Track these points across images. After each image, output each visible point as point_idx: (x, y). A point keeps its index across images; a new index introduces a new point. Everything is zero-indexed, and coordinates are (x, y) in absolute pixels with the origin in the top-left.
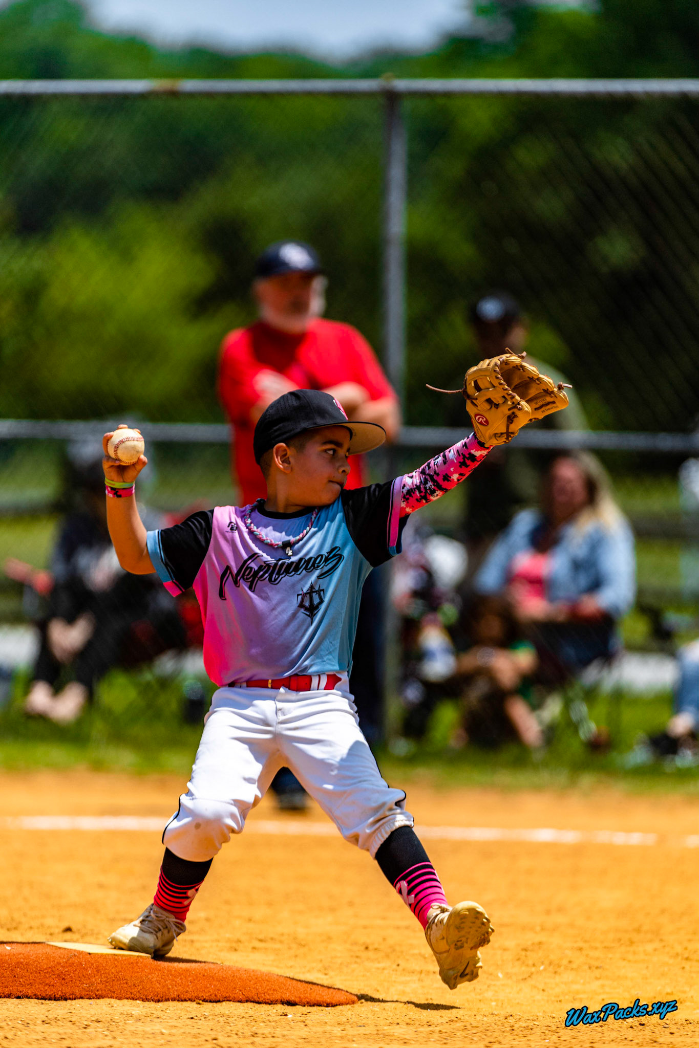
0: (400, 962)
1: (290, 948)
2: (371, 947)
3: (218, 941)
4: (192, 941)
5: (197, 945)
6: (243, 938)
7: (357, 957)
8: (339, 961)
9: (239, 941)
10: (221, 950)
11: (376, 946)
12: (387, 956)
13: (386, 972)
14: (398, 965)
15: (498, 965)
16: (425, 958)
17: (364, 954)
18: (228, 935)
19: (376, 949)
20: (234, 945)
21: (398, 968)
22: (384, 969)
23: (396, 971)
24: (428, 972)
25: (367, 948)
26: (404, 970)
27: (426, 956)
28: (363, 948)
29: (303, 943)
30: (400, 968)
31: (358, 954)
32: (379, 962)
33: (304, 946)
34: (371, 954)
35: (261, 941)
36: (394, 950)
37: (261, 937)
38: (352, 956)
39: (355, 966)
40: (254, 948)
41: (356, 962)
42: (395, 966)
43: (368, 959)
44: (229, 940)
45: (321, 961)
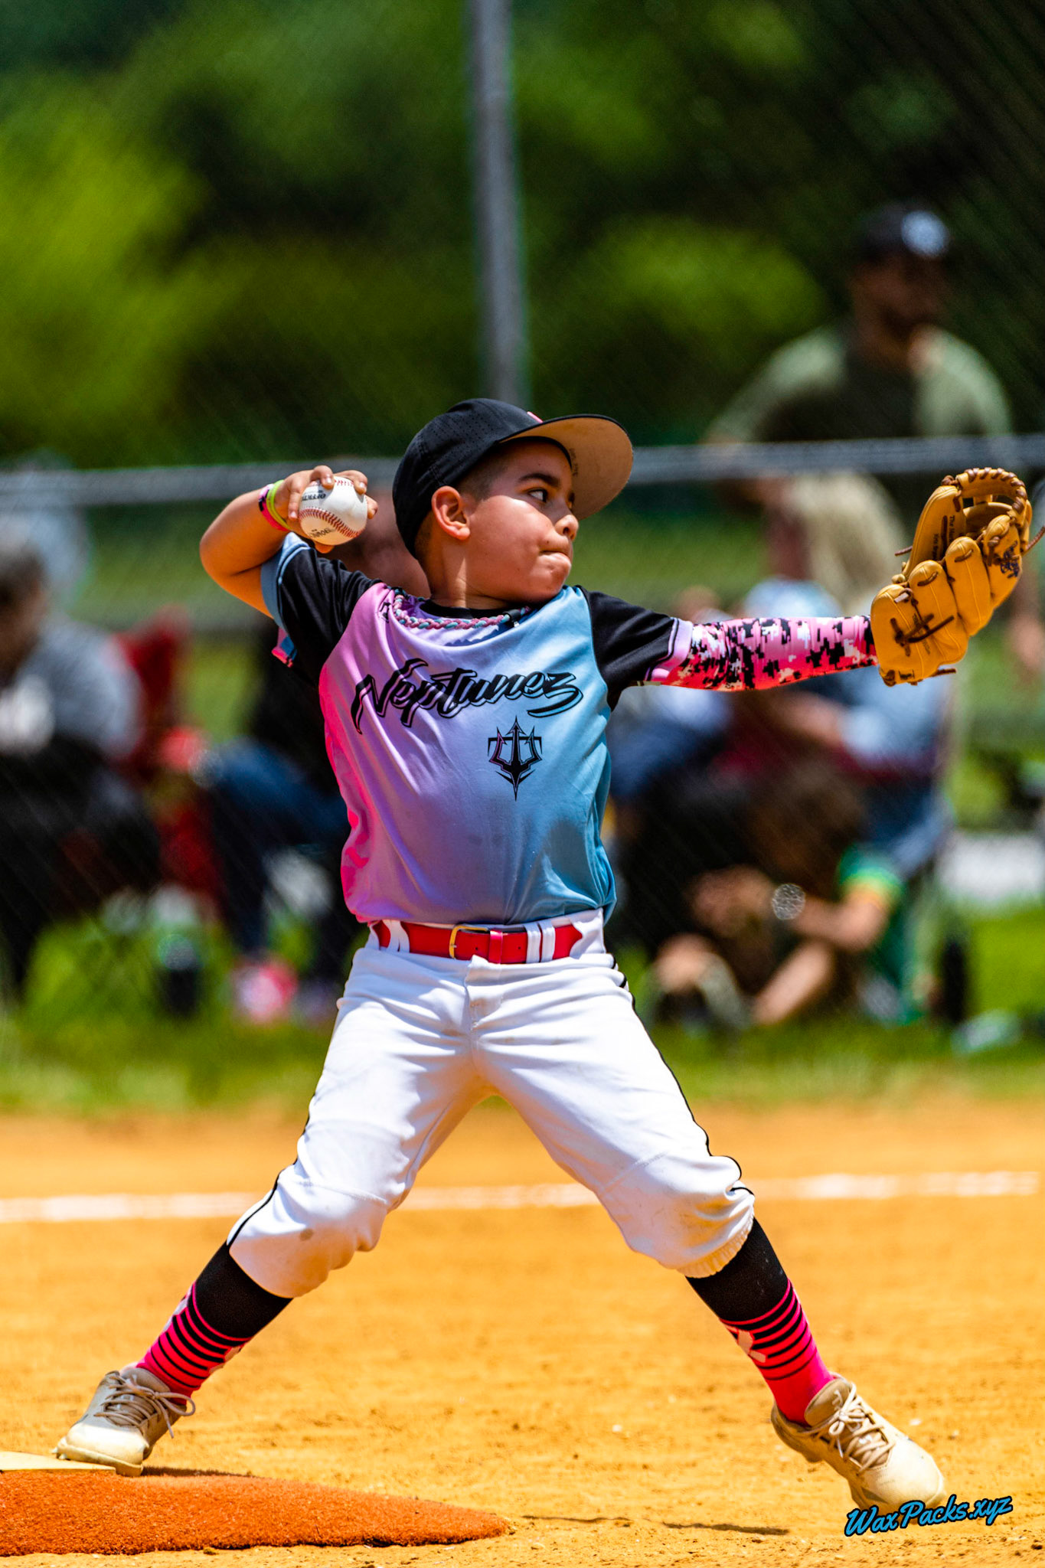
0: (579, 1450)
1: (374, 1435)
2: (522, 1426)
3: (239, 1429)
4: (192, 1432)
5: (201, 1439)
6: (285, 1423)
7: (499, 1445)
8: (466, 1455)
9: (278, 1427)
10: (247, 1447)
11: (532, 1422)
12: (555, 1440)
13: (554, 1470)
14: (576, 1456)
15: (761, 1445)
16: (625, 1439)
17: (511, 1439)
18: (258, 1418)
19: (532, 1428)
20: (269, 1435)
21: (575, 1461)
22: (549, 1465)
23: (573, 1467)
24: (633, 1466)
25: (516, 1427)
26: (587, 1465)
27: (628, 1435)
28: (509, 1427)
29: (397, 1424)
30: (580, 1460)
31: (500, 1440)
32: (539, 1453)
33: (400, 1430)
34: (523, 1438)
35: (318, 1424)
36: (568, 1428)
37: (321, 1416)
38: (489, 1445)
39: (493, 1463)
40: (306, 1439)
41: (498, 1456)
42: (569, 1459)
43: (520, 1448)
44: (260, 1427)
45: (432, 1457)
